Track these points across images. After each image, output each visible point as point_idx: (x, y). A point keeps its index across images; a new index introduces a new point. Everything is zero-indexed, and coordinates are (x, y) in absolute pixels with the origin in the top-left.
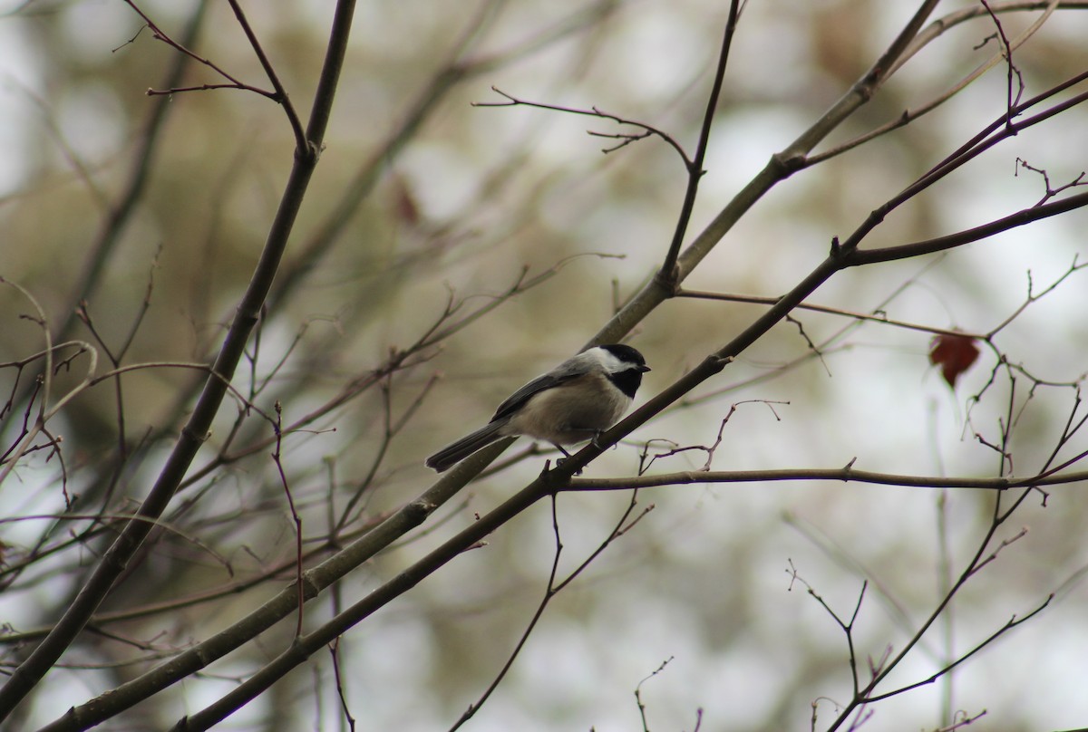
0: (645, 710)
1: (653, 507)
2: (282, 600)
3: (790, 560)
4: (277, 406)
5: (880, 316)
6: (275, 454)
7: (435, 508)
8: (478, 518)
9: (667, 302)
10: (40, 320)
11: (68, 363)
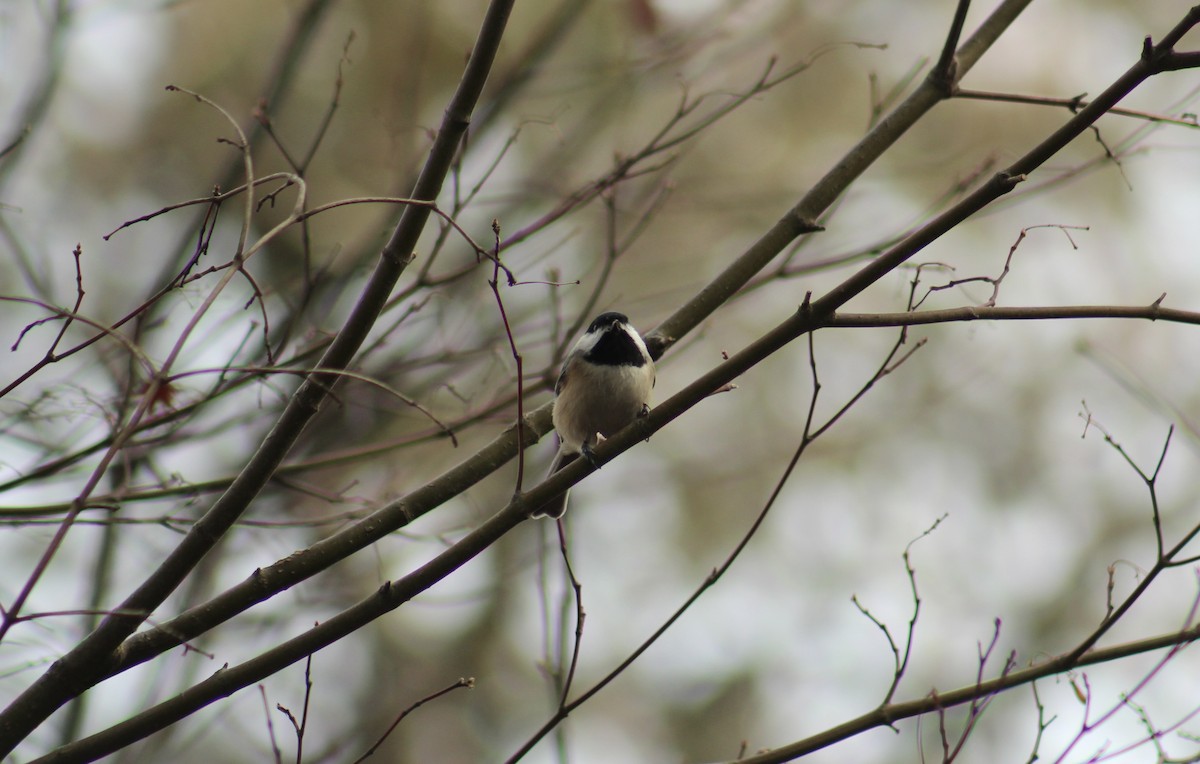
0: (916, 575)
1: (925, 341)
2: (498, 446)
3: (1083, 402)
4: (494, 225)
5: (1190, 120)
6: (492, 281)
7: (674, 342)
8: (726, 358)
9: (943, 104)
10: (240, 145)
11: (273, 197)
